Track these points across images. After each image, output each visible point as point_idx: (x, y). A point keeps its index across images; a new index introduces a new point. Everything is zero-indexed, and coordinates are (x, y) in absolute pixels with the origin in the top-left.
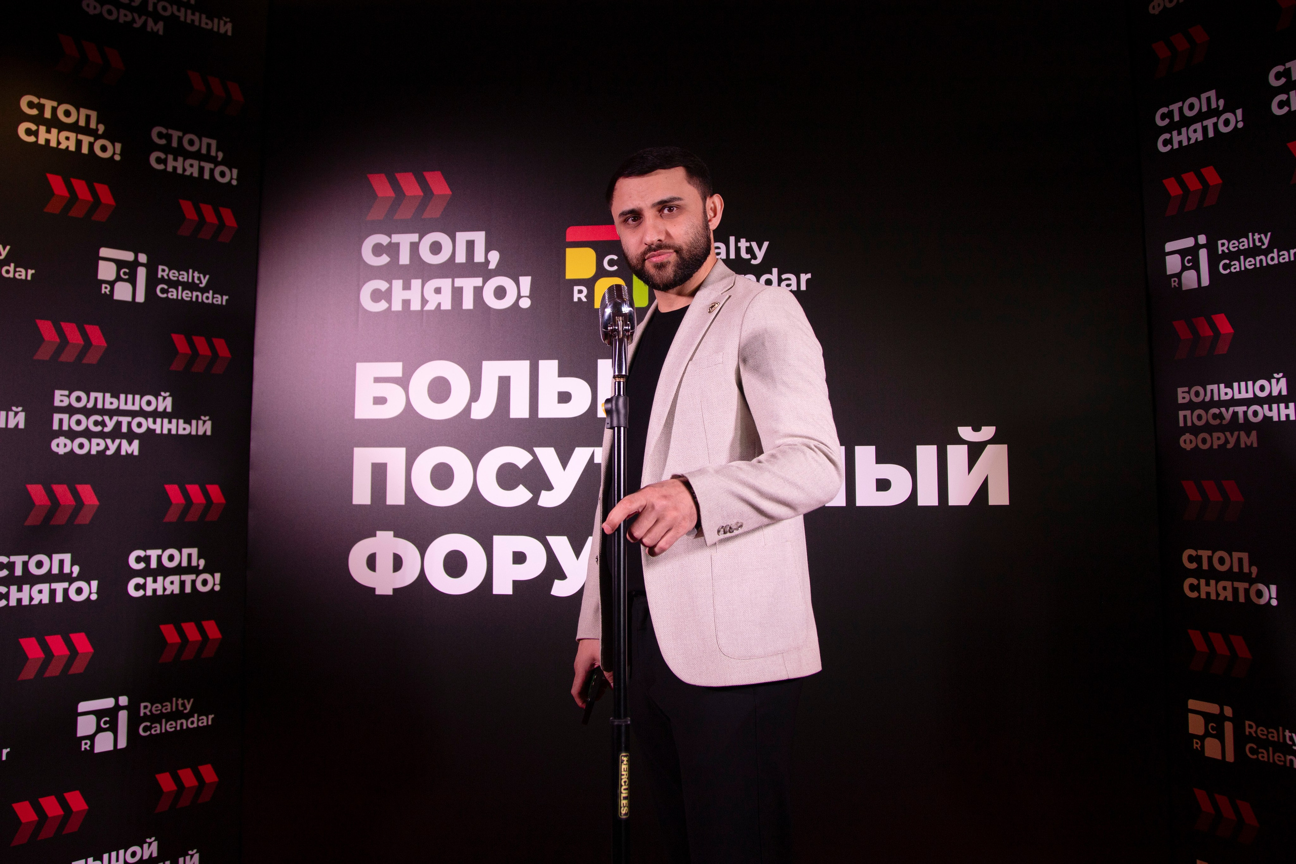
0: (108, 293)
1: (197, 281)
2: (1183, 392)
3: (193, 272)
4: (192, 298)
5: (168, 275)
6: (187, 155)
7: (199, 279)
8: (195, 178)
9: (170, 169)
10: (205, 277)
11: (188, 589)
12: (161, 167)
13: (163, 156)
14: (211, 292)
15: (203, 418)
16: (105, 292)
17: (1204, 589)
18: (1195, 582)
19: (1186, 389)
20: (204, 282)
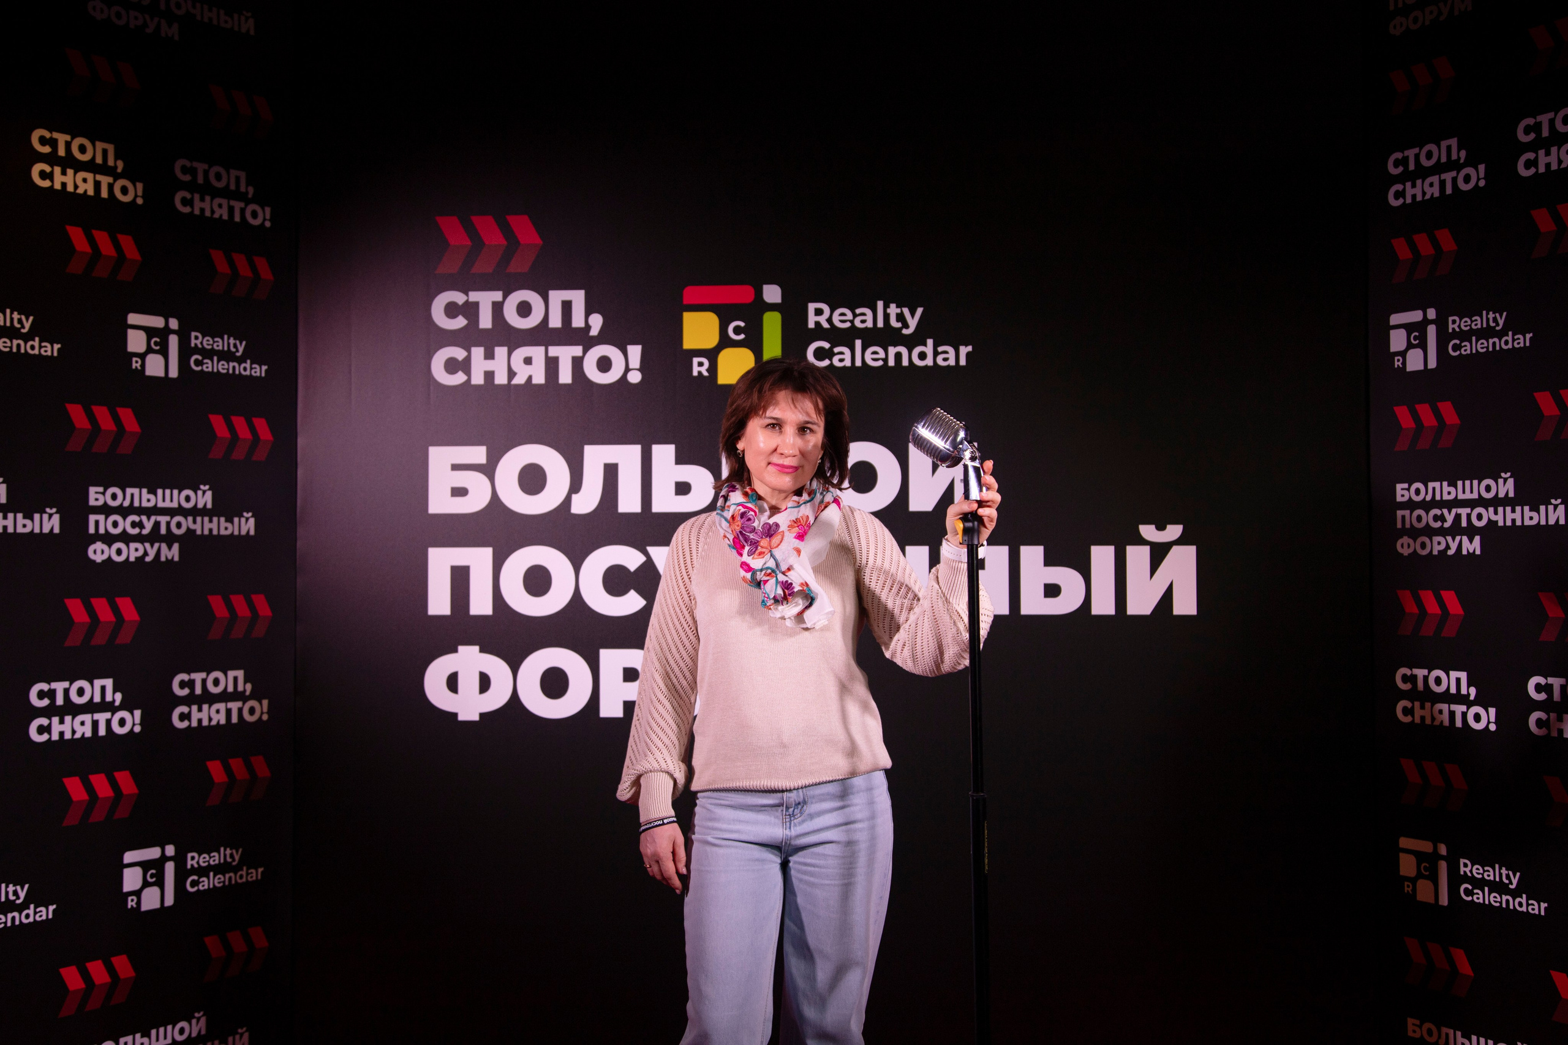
0: (139, 368)
1: (233, 349)
2: (1402, 489)
3: (229, 339)
4: (228, 369)
5: (202, 343)
6: (215, 193)
7: (235, 346)
8: (225, 221)
9: (197, 212)
10: (241, 344)
11: (235, 719)
12: (186, 210)
13: (188, 196)
14: (249, 361)
15: (245, 514)
16: (136, 367)
17: (1418, 713)
18: (1408, 704)
19: (1406, 486)
20: (241, 349)
